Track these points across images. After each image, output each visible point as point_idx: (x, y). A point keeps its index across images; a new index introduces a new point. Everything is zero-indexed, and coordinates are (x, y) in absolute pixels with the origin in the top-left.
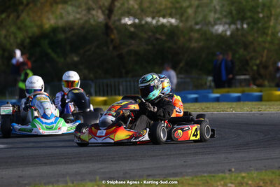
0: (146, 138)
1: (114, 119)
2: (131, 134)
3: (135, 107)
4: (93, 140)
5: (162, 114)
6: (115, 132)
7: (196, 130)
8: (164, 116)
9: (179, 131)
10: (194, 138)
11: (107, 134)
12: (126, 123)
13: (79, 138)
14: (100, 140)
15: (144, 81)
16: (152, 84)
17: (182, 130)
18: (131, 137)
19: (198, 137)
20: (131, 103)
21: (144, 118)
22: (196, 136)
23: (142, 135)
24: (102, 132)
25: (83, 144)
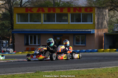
0: (49, 58)
1: (38, 52)
2: (44, 57)
3: (45, 49)
4: (32, 59)
5: (54, 51)
6: (39, 57)
7: (65, 56)
8: (55, 51)
9: (60, 56)
10: (65, 59)
11: (36, 57)
12: (42, 54)
13: (27, 59)
14: (34, 59)
15: (48, 40)
16: (51, 41)
17: (61, 56)
18: (44, 58)
19: (66, 58)
20: (44, 48)
21: (48, 52)
22: (65, 58)
23: (47, 58)
24: (35, 57)
25: (29, 60)
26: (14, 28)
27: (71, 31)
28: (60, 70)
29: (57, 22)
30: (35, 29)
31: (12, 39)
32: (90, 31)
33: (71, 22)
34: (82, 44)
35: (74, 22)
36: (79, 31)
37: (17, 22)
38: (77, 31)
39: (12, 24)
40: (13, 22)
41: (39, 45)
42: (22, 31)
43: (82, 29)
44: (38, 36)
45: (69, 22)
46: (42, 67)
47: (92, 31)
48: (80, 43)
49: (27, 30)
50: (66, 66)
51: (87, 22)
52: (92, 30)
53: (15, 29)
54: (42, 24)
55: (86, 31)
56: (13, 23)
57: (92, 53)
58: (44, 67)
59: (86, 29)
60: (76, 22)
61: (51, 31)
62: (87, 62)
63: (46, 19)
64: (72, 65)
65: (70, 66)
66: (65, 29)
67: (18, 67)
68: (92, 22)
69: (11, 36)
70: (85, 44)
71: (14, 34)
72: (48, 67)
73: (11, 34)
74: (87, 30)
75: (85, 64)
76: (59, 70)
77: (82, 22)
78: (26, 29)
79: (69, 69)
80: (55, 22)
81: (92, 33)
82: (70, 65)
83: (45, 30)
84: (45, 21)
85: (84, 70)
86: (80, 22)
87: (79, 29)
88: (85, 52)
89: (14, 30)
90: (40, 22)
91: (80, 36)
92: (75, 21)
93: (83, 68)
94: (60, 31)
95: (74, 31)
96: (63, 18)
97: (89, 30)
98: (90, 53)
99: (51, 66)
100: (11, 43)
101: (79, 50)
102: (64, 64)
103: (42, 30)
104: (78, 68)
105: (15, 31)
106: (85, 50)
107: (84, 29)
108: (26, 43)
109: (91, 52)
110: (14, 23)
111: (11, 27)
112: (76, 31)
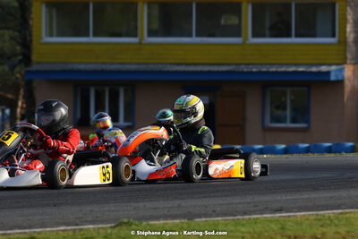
26: (34, 58)
27: (252, 73)
28: (210, 216)
29: (198, 35)
30: (114, 64)
31: (26, 103)
32: (328, 73)
33: (255, 35)
34: (294, 121)
35: (263, 36)
36: (283, 69)
37: (46, 35)
38: (276, 72)
39: (27, 45)
40: (31, 35)
41: (129, 124)
42: (64, 72)
43: (295, 65)
44: (125, 91)
45: (246, 37)
46: (141, 205)
47: (336, 70)
48: (288, 120)
49: (82, 67)
50: (235, 201)
51: (314, 36)
52: (334, 68)
53: (39, 63)
54: (140, 43)
55: (311, 73)
56: (31, 41)
57: (332, 155)
58: (148, 205)
59: (312, 65)
60: (271, 36)
61: (176, 72)
62: (315, 189)
63: (155, 26)
64: (257, 198)
65: (249, 203)
66: (228, 64)
67: (48, 205)
68: (334, 36)
69: (22, 92)
70: (307, 121)
71: (35, 85)
72: (162, 204)
73: (23, 83)
74: (314, 69)
75: (305, 196)
76: (206, 215)
77: (297, 36)
78: (80, 63)
79: (245, 214)
80: (190, 35)
81: (333, 78)
82: (249, 200)
83: (151, 67)
84: (151, 33)
85: (304, 216)
86: (289, 35)
87: (282, 65)
88: (307, 151)
89: (34, 68)
90: (135, 36)
91: (289, 90)
92: (268, 32)
93: (301, 209)
94: (210, 72)
95: (264, 69)
96: (223, 22)
97: (324, 69)
98: (327, 155)
99: (177, 202)
100: (23, 118)
101: (283, 146)
102: (227, 196)
103: (142, 68)
104: (280, 210)
105: (38, 72)
106: (307, 145)
107: (303, 65)
108: (79, 116)
109: (329, 150)
110: (34, 38)
111: (24, 55)
112: (274, 69)
